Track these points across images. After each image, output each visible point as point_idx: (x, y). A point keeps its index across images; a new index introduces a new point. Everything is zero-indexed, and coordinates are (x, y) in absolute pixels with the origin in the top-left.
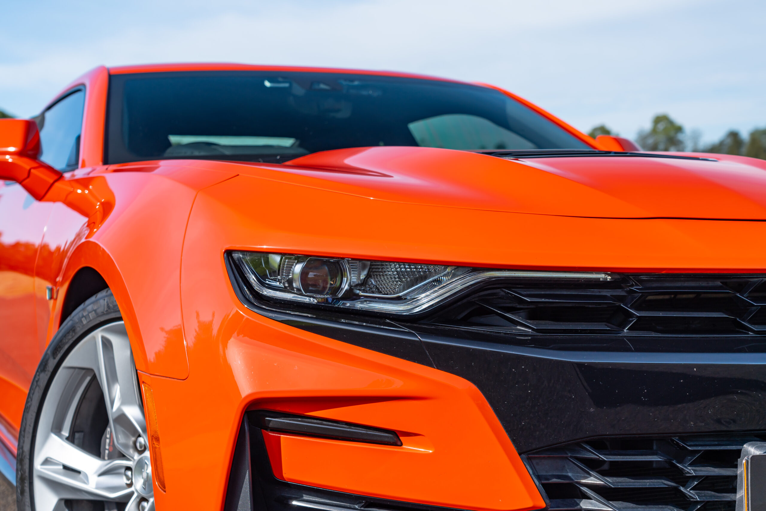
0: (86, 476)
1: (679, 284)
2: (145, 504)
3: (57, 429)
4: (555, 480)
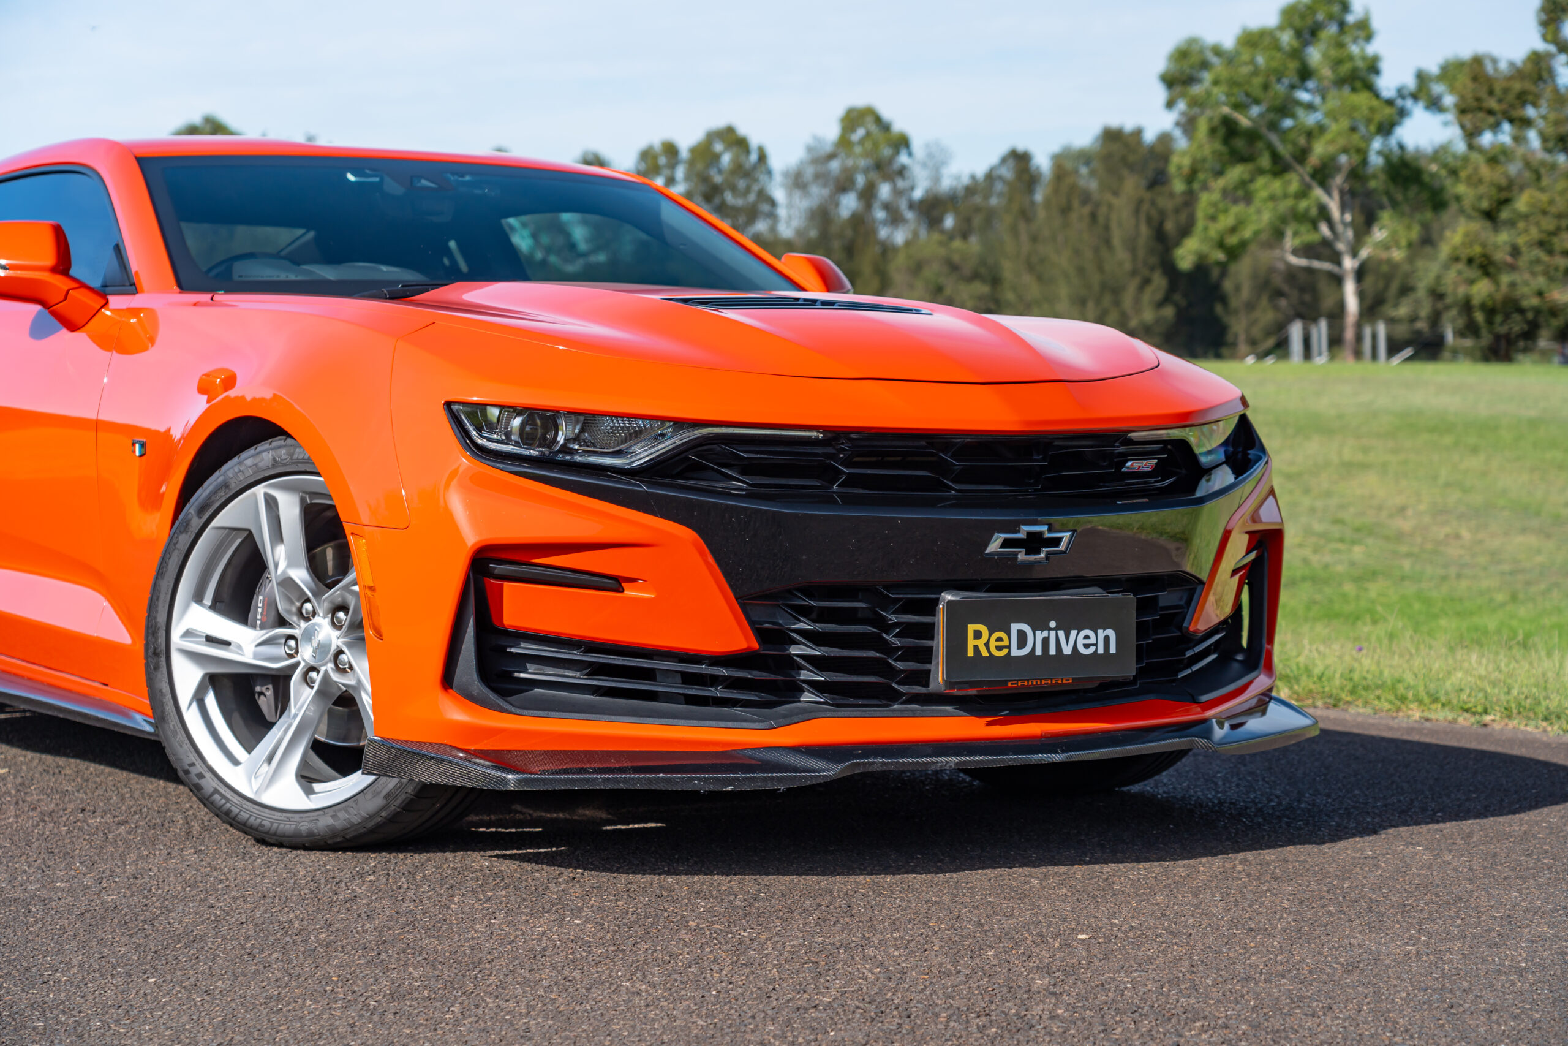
0: (239, 647)
1: (886, 443)
2: (313, 674)
3: (198, 598)
4: (767, 625)
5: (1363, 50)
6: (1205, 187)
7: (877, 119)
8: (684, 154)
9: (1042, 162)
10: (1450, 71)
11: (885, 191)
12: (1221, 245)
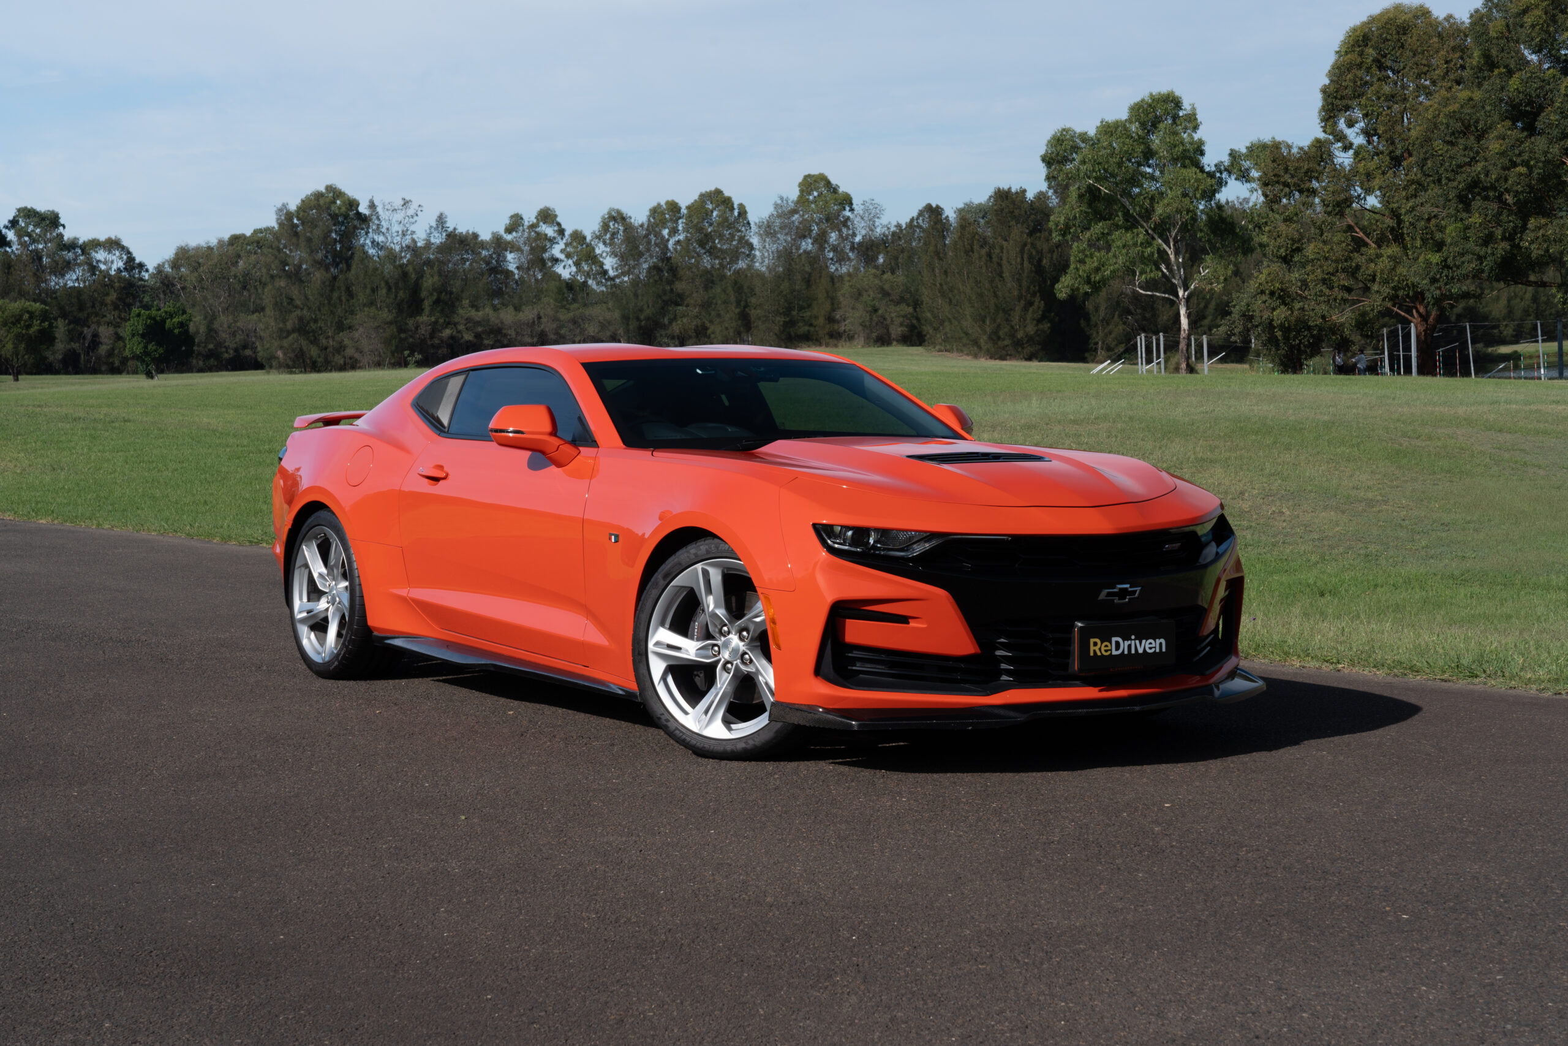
0: (687, 651)
2: (729, 666)
3: (662, 624)
4: (984, 640)
5: (1190, 135)
6: (1076, 238)
7: (828, 183)
8: (684, 211)
9: (950, 213)
10: (1258, 150)
11: (833, 237)
12: (1088, 281)
